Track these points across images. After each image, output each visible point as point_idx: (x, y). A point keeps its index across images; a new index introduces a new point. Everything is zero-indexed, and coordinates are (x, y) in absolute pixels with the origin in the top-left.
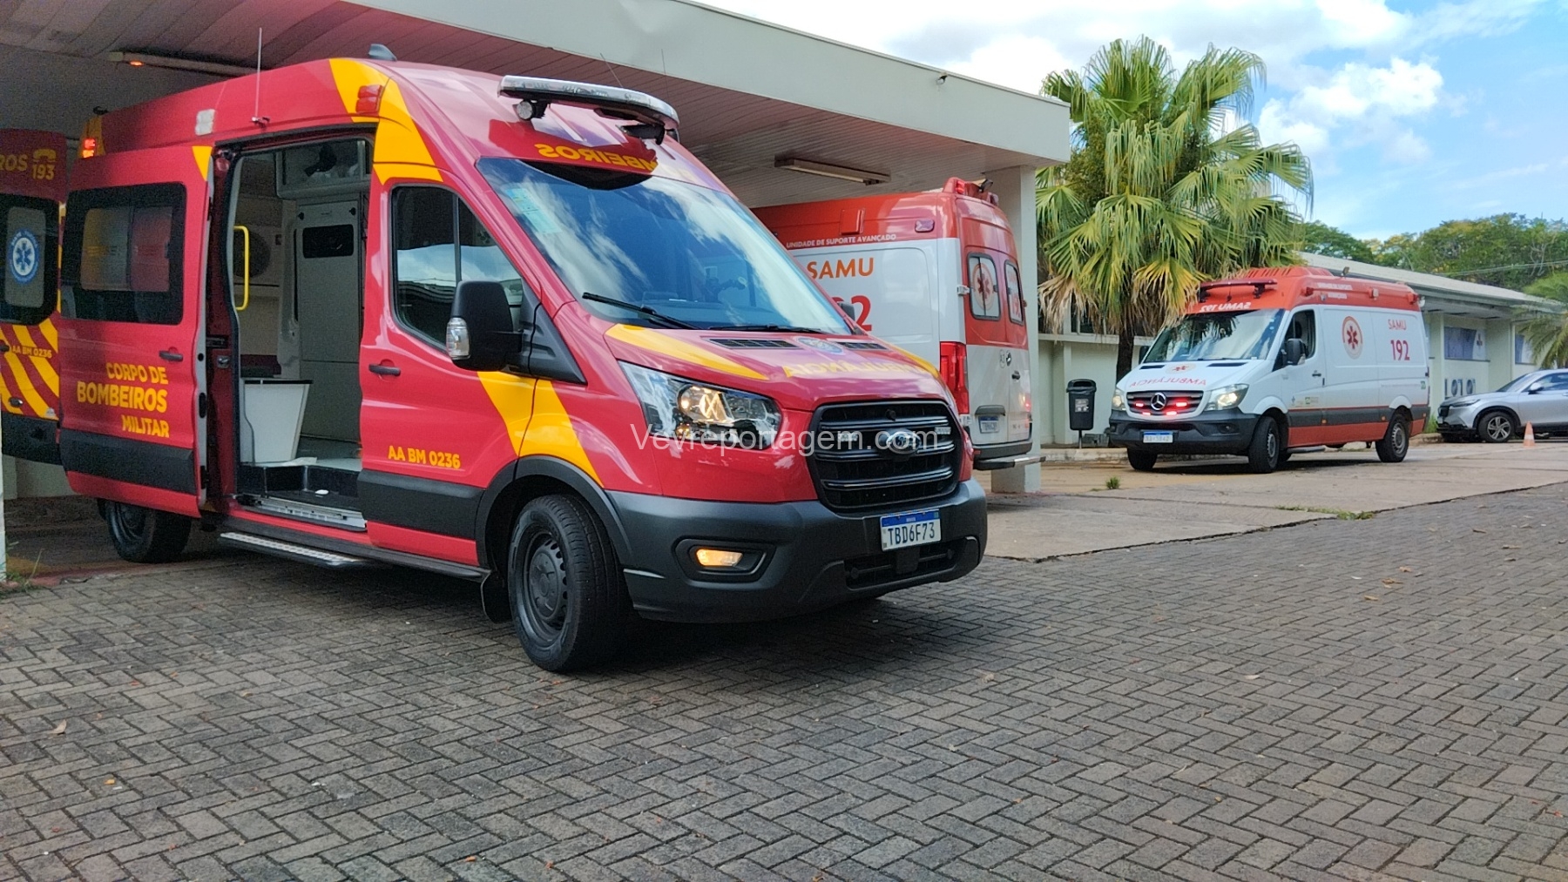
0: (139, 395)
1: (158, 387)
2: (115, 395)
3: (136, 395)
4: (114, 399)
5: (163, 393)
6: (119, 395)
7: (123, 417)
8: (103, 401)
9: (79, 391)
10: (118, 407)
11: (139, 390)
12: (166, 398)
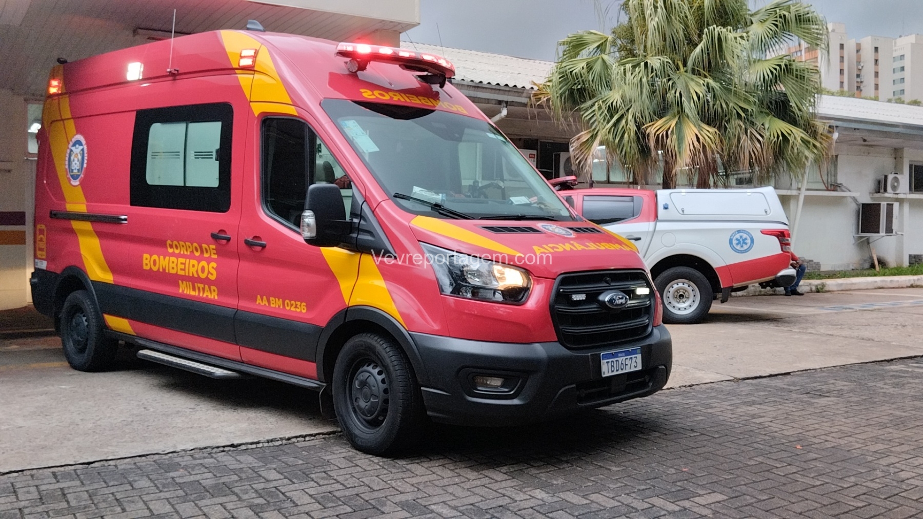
0: (193, 266)
1: (209, 261)
2: (174, 265)
3: (191, 266)
4: (173, 268)
5: (214, 265)
6: (177, 265)
7: (180, 282)
8: (164, 270)
9: (145, 262)
10: (176, 274)
11: (194, 262)
12: (216, 269)
